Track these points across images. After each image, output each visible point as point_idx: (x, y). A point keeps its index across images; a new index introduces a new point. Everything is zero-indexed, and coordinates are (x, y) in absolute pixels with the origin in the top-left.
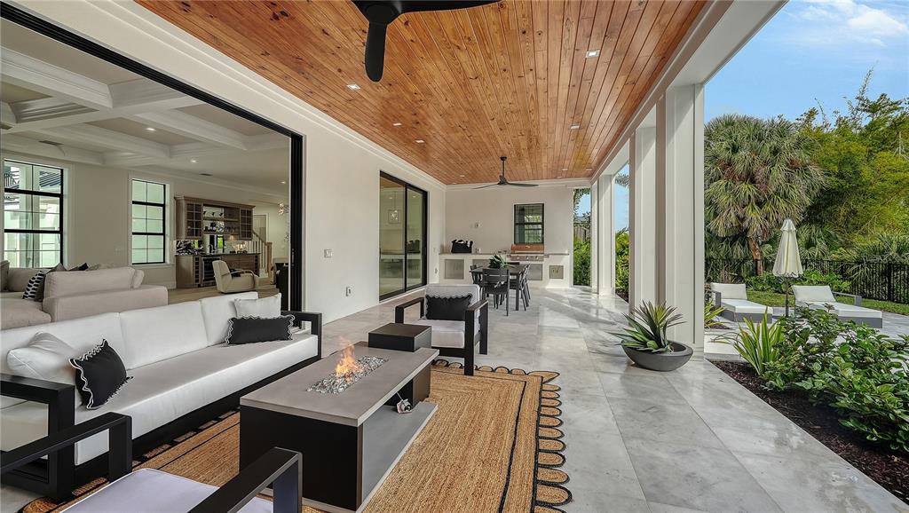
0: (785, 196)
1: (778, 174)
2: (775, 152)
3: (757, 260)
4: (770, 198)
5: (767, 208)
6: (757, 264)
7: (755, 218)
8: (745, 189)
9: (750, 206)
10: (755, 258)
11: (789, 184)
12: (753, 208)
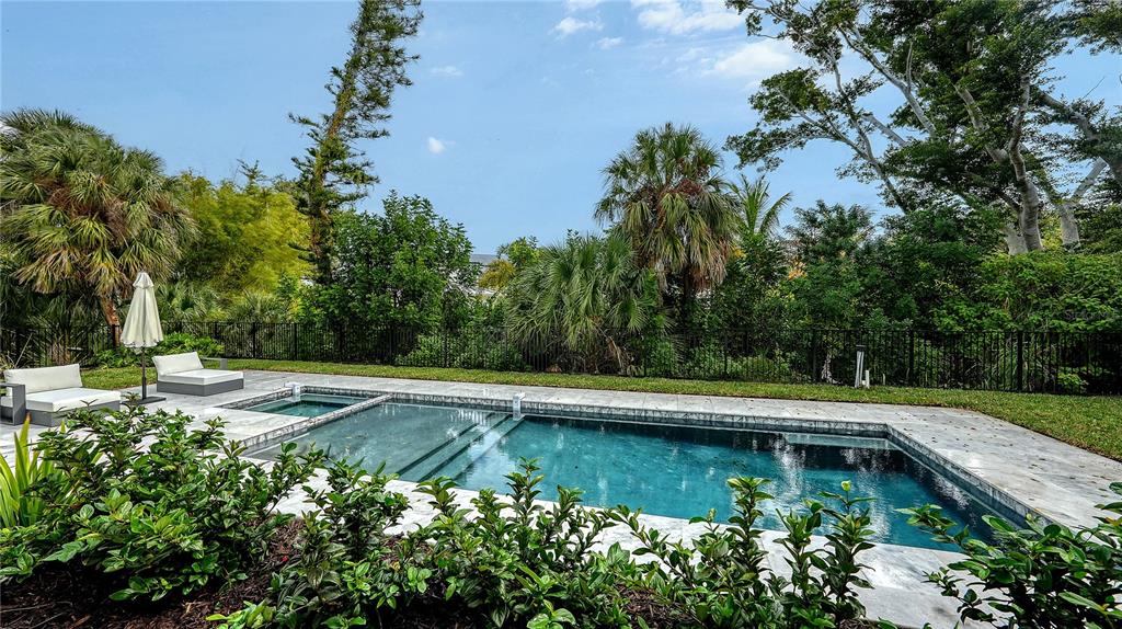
0: (151, 244)
1: (140, 213)
2: (138, 184)
3: (114, 326)
4: (130, 244)
5: (127, 258)
6: (114, 331)
7: (105, 269)
8: (89, 226)
9: (98, 252)
10: (111, 323)
11: (156, 231)
12: (104, 256)
